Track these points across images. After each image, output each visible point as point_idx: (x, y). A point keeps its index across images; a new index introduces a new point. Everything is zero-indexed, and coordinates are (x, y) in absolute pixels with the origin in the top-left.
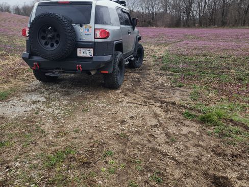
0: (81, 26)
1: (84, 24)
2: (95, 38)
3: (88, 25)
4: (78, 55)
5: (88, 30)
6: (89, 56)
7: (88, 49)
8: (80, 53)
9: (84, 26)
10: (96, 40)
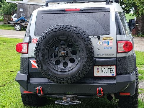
0: (99, 38)
1: (103, 35)
2: (118, 52)
3: (108, 36)
4: (95, 75)
5: (108, 43)
6: (110, 75)
7: (109, 67)
8: (98, 72)
9: (102, 38)
10: (119, 55)
